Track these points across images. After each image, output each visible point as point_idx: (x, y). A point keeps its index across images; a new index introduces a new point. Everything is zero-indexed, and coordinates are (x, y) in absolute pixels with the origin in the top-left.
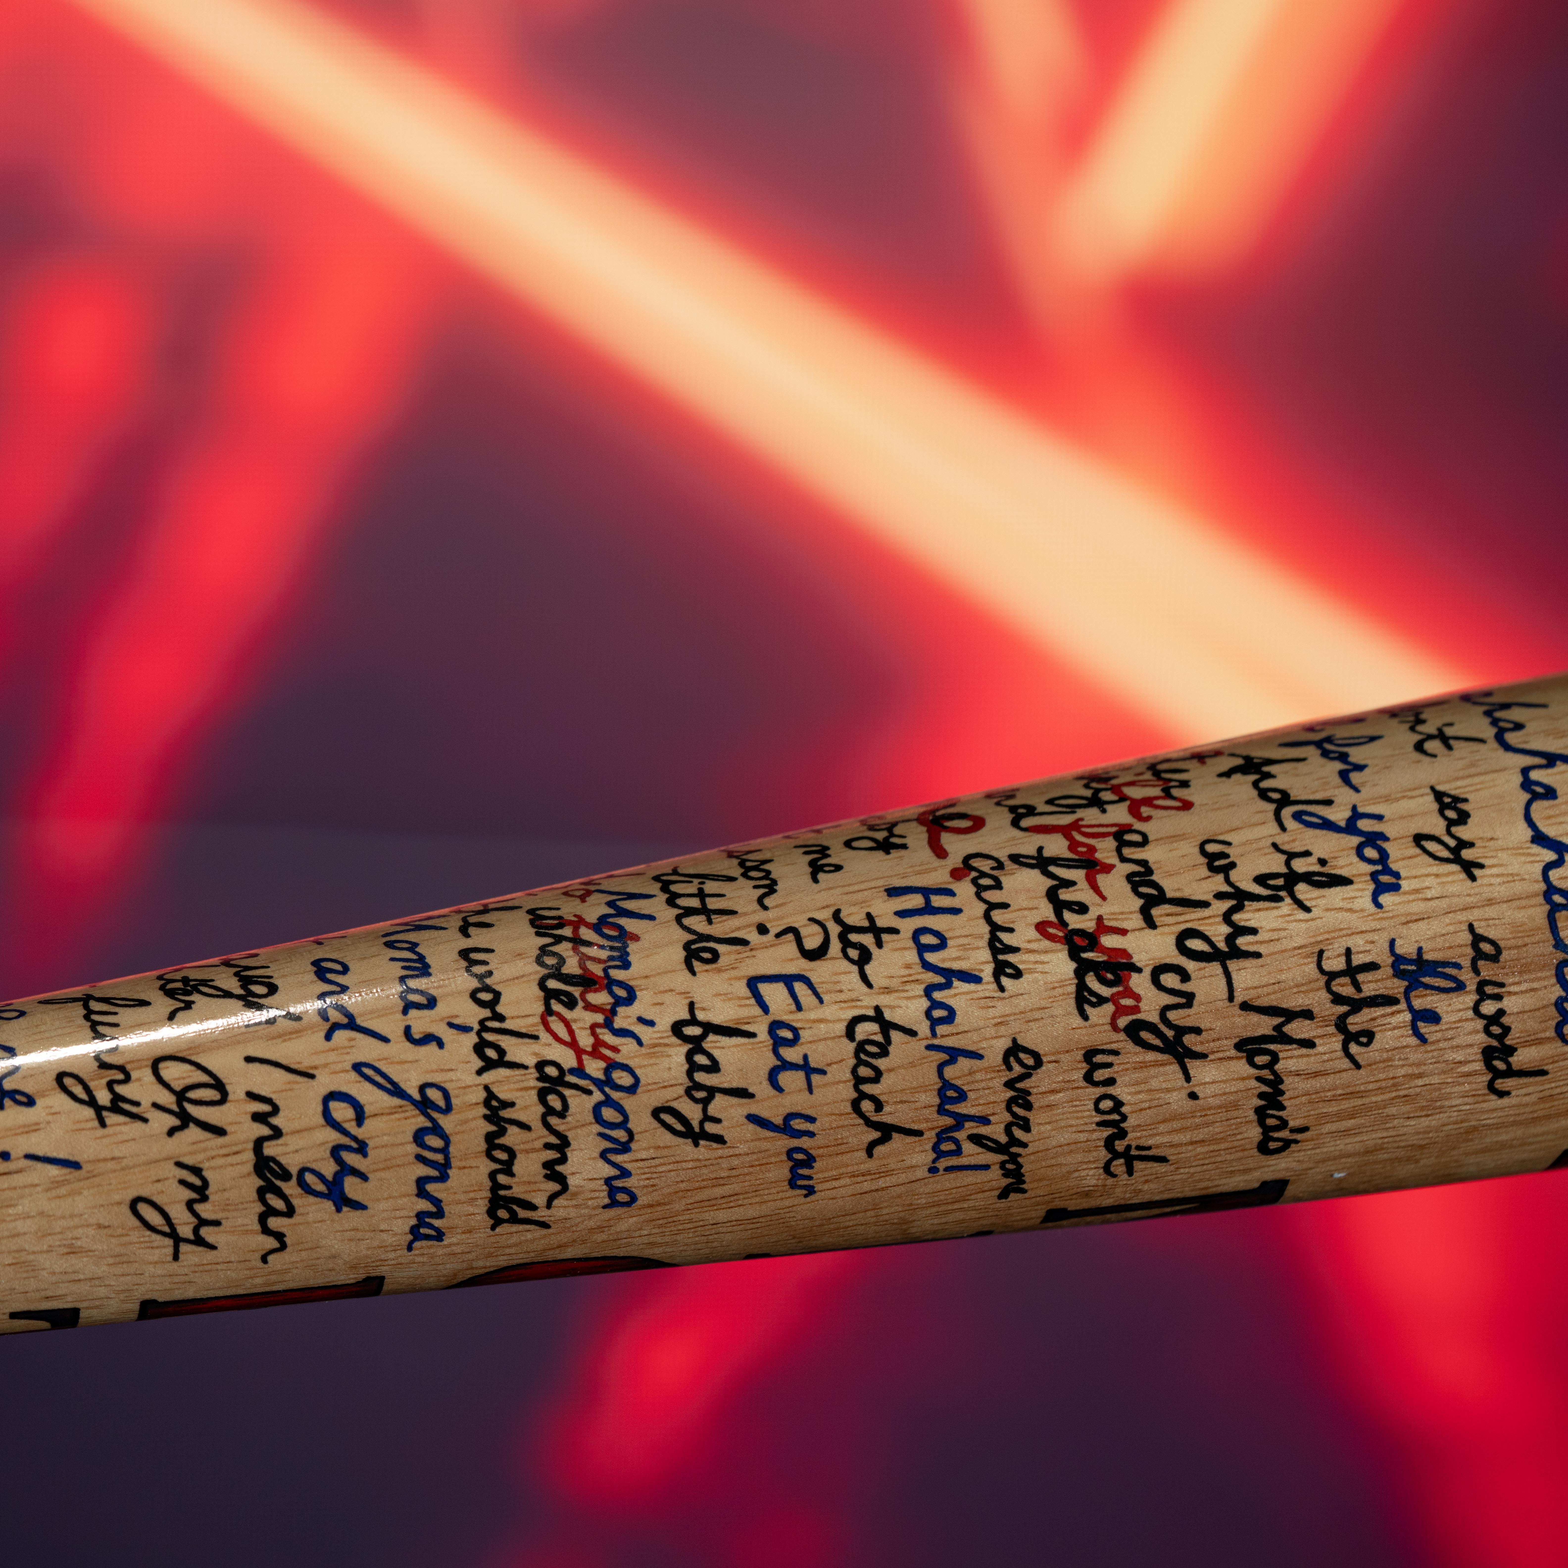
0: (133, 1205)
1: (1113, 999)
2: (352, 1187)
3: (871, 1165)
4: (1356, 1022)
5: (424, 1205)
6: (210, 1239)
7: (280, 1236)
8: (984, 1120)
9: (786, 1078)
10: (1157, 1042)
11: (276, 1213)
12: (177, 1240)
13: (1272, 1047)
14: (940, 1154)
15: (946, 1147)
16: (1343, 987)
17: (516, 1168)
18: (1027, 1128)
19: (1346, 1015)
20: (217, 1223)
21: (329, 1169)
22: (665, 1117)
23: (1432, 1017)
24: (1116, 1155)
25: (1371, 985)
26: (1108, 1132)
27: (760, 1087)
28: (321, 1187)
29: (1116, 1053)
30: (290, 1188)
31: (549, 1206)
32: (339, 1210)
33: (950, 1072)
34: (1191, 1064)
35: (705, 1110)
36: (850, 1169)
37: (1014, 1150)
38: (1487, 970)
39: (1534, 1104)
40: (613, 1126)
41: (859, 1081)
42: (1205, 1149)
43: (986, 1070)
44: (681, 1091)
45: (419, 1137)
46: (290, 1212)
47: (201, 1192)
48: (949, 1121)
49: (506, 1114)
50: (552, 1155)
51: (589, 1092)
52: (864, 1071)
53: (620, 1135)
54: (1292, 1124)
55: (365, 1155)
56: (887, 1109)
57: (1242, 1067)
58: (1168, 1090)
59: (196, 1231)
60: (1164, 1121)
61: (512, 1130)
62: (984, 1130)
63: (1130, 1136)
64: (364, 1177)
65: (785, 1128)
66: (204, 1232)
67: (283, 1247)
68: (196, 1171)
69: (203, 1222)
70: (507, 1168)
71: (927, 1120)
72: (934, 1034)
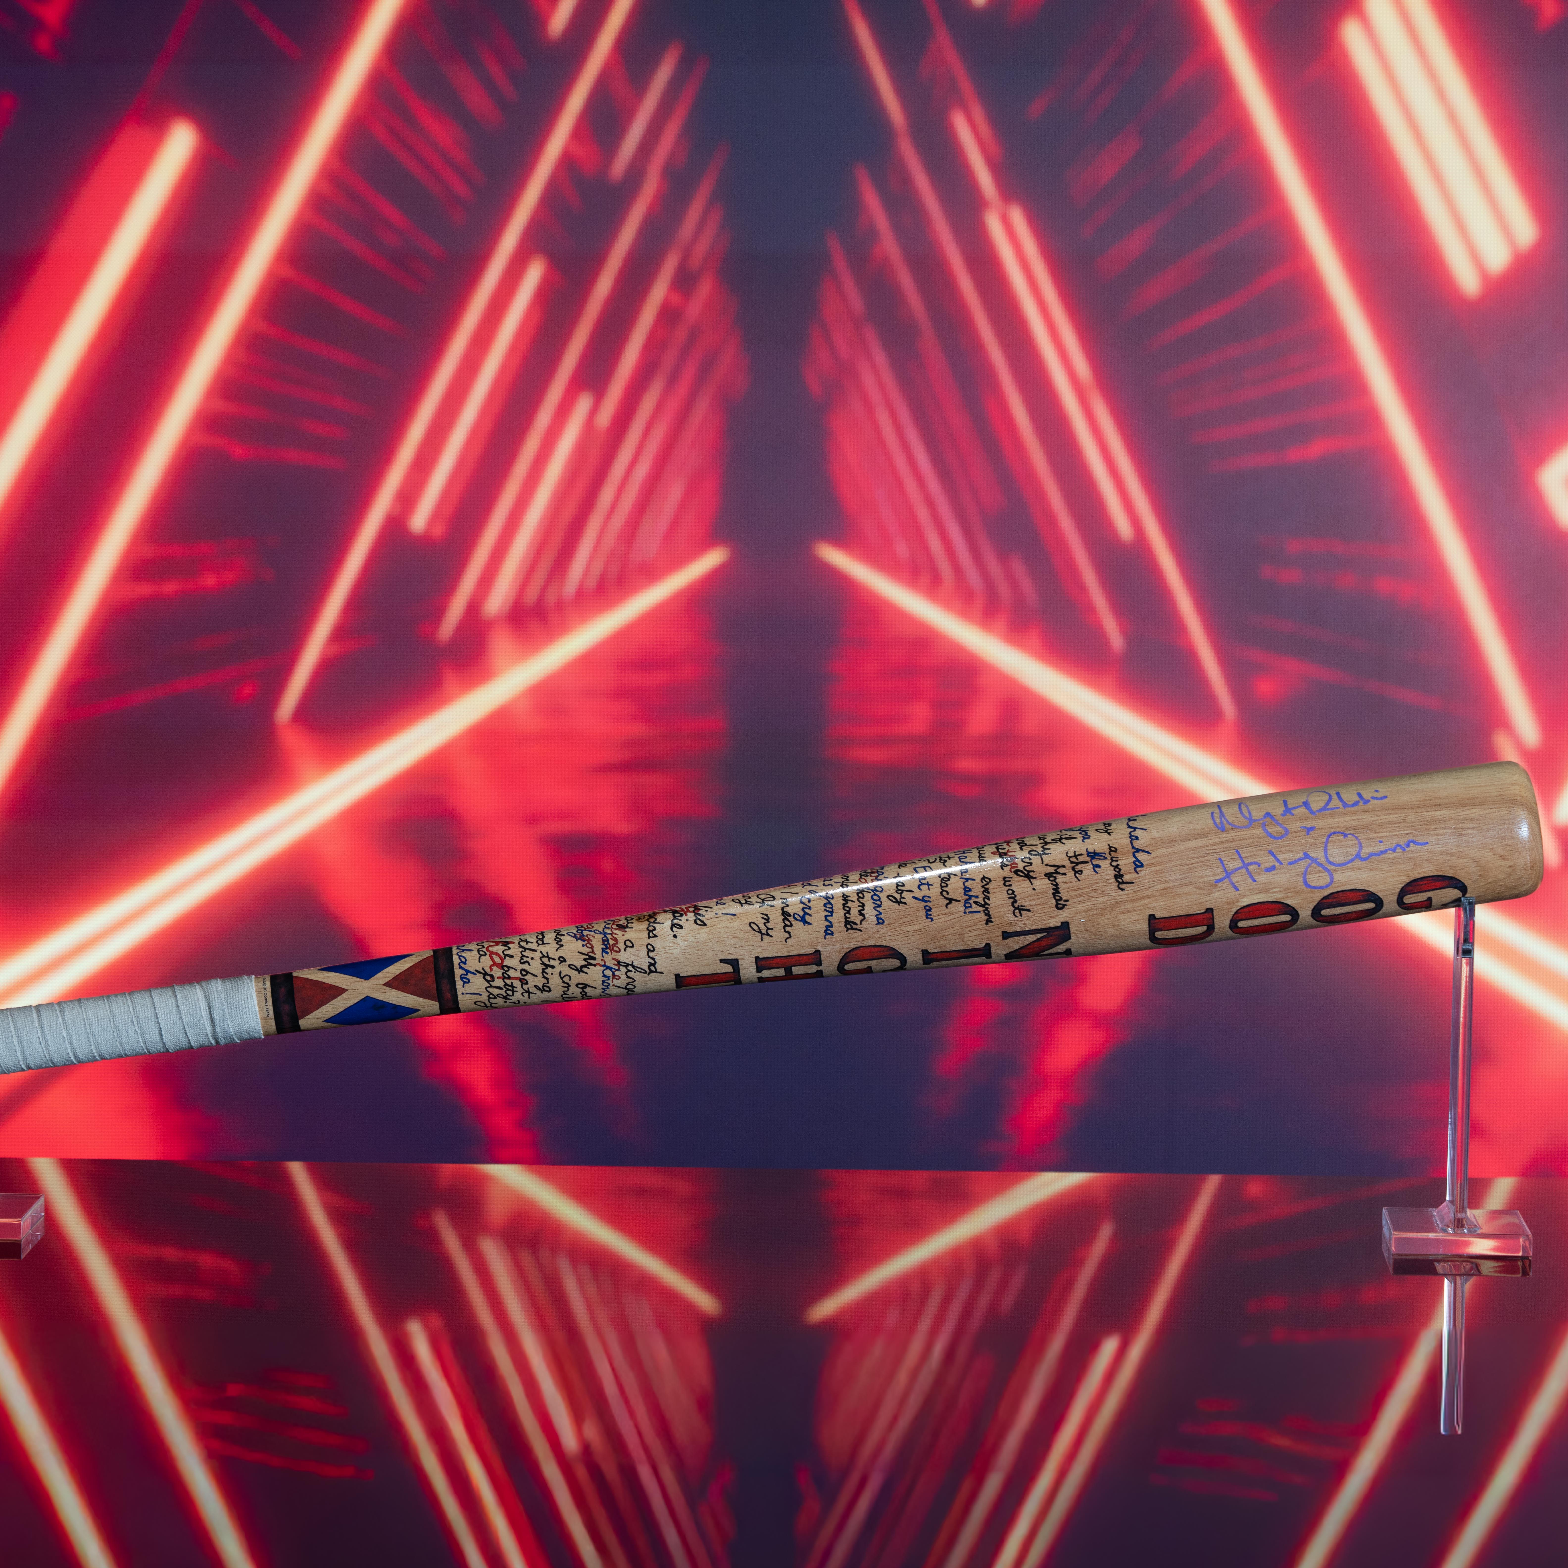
0: (750, 924)
1: (1010, 865)
2: (807, 918)
3: (947, 911)
4: (1078, 868)
5: (828, 924)
6: (770, 934)
7: (789, 933)
8: (977, 897)
9: (922, 887)
10: (1023, 875)
11: (788, 926)
12: (762, 934)
13: (1054, 875)
14: (966, 908)
15: (968, 905)
16: (1074, 860)
17: (851, 912)
18: (989, 899)
19: (1075, 866)
20: (772, 929)
21: (801, 914)
22: (890, 898)
23: (1099, 866)
24: (1016, 909)
25: (1081, 859)
26: (1012, 900)
27: (916, 889)
28: (799, 918)
29: (1011, 878)
30: (791, 919)
31: (861, 924)
32: (804, 925)
33: (966, 884)
34: (1032, 880)
35: (901, 896)
36: (942, 912)
37: (987, 906)
38: (1113, 854)
39: (1133, 893)
40: (876, 900)
41: (942, 887)
42: (1041, 907)
43: (976, 883)
44: (894, 891)
45: (825, 905)
46: (791, 926)
47: (768, 920)
48: (967, 897)
49: (848, 898)
50: (861, 908)
51: (870, 893)
52: (943, 885)
53: (878, 902)
54: (1064, 899)
55: (811, 910)
56: (950, 894)
57: (1046, 881)
58: (1027, 888)
59: (767, 931)
60: (1027, 897)
61: (850, 902)
62: (977, 900)
63: (1018, 902)
64: (810, 915)
65: (923, 900)
66: (769, 931)
67: (790, 937)
68: (766, 915)
69: (768, 929)
70: (849, 912)
71: (961, 897)
72: (962, 875)
